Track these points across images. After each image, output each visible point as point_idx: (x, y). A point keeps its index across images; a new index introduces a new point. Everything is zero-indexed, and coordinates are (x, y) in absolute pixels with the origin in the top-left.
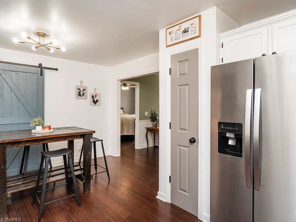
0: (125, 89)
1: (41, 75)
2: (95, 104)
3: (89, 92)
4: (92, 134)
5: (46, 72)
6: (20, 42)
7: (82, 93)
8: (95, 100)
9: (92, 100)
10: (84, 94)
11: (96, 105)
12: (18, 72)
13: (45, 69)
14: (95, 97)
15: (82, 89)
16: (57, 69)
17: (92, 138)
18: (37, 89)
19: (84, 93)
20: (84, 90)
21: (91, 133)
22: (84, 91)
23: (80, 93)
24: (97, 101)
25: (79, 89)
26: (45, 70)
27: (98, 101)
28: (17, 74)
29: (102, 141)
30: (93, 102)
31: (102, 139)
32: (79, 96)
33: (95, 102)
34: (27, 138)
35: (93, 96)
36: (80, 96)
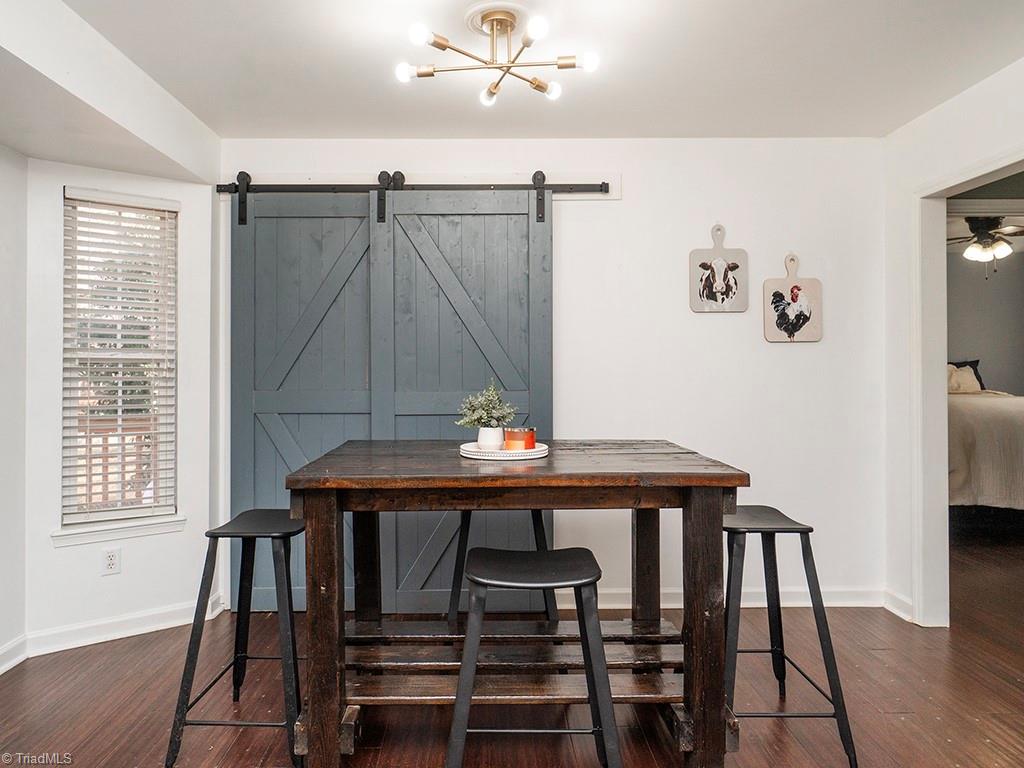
0: (991, 258)
1: (541, 218)
2: (791, 334)
3: (759, 279)
4: (735, 488)
5: (560, 205)
6: (420, 75)
7: (719, 285)
8: (792, 317)
9: (774, 316)
10: (729, 288)
11: (795, 338)
12: (457, 219)
13: (554, 192)
14: (788, 298)
15: (720, 267)
16: (604, 188)
17: (733, 509)
18: (526, 277)
19: (732, 282)
20: (733, 267)
21: (725, 486)
22: (730, 274)
23: (709, 284)
24: (802, 319)
25: (704, 266)
26: (555, 196)
27: (807, 319)
28: (457, 223)
29: (805, 533)
30: (779, 325)
31: (809, 524)
32: (708, 297)
33: (790, 325)
34: (410, 479)
35: (778, 298)
36: (712, 296)
